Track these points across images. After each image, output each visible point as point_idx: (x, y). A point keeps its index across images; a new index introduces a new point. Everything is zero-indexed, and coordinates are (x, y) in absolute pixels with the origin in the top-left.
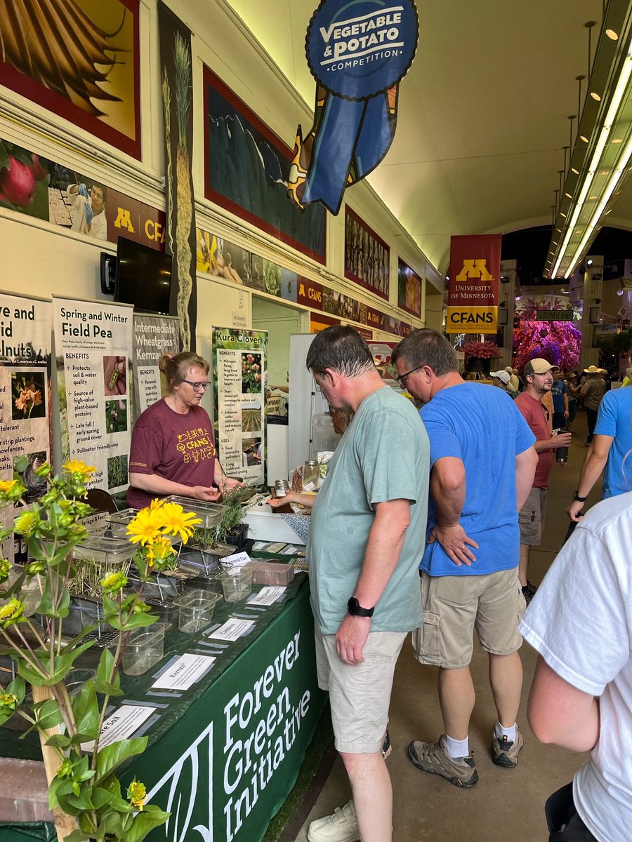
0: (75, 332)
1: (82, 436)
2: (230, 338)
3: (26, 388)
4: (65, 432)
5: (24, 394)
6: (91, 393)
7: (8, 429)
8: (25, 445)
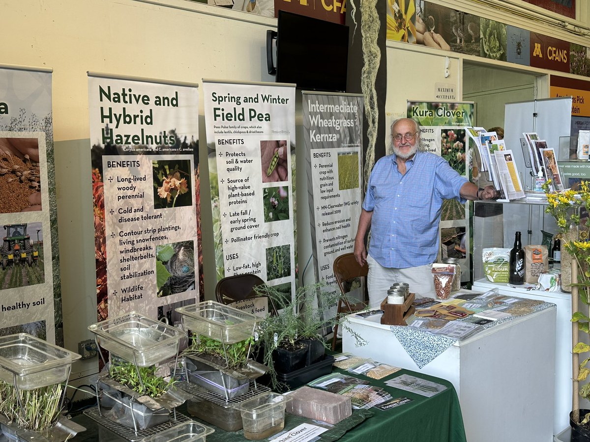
0: (228, 117)
1: (237, 225)
2: (428, 113)
3: (169, 177)
4: (217, 221)
5: (168, 183)
6: (247, 180)
7: (150, 218)
8: (170, 234)
